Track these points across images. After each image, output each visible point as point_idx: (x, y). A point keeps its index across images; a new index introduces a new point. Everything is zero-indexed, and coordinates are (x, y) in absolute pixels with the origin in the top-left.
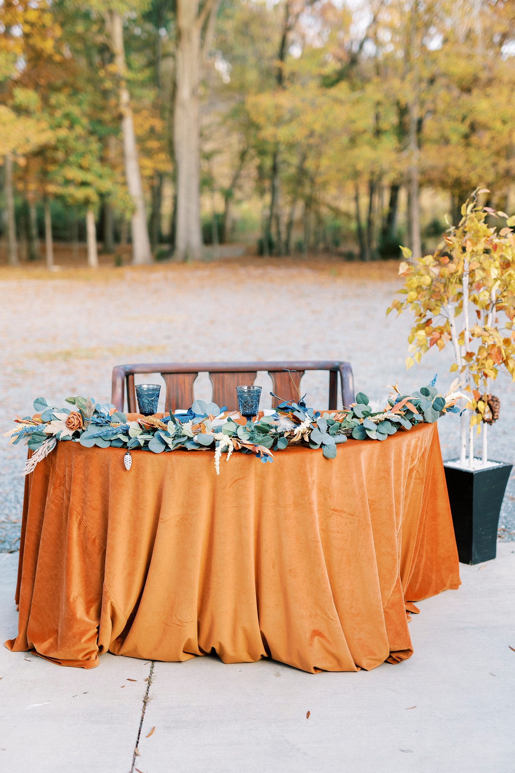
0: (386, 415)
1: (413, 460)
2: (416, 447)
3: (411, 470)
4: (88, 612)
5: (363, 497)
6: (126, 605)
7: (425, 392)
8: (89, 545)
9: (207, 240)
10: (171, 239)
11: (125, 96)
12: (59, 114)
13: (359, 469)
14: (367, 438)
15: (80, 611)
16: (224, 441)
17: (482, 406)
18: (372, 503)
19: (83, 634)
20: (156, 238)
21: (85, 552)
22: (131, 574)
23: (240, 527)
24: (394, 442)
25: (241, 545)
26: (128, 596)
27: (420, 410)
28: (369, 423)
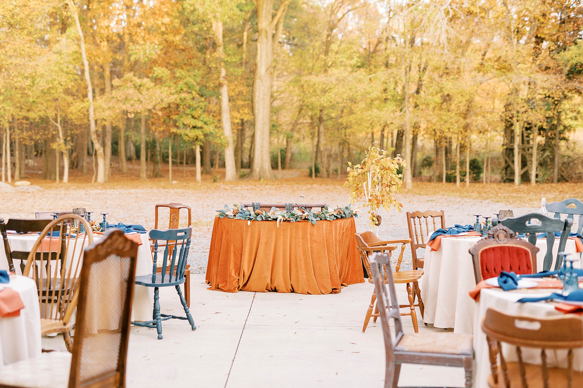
0: (333, 213)
1: (343, 230)
2: (344, 225)
3: (343, 233)
4: (235, 274)
5: (323, 238)
6: (248, 271)
7: (347, 208)
8: (237, 252)
9: (274, 166)
10: (249, 165)
11: (223, 73)
12: (181, 84)
13: (323, 230)
14: (326, 220)
15: (233, 274)
16: (280, 217)
17: (375, 219)
18: (327, 240)
19: (234, 280)
20: (239, 164)
21: (235, 254)
22: (250, 261)
23: (285, 245)
24: (334, 221)
25: (284, 251)
26: (249, 269)
27: (344, 213)
28: (327, 215)
